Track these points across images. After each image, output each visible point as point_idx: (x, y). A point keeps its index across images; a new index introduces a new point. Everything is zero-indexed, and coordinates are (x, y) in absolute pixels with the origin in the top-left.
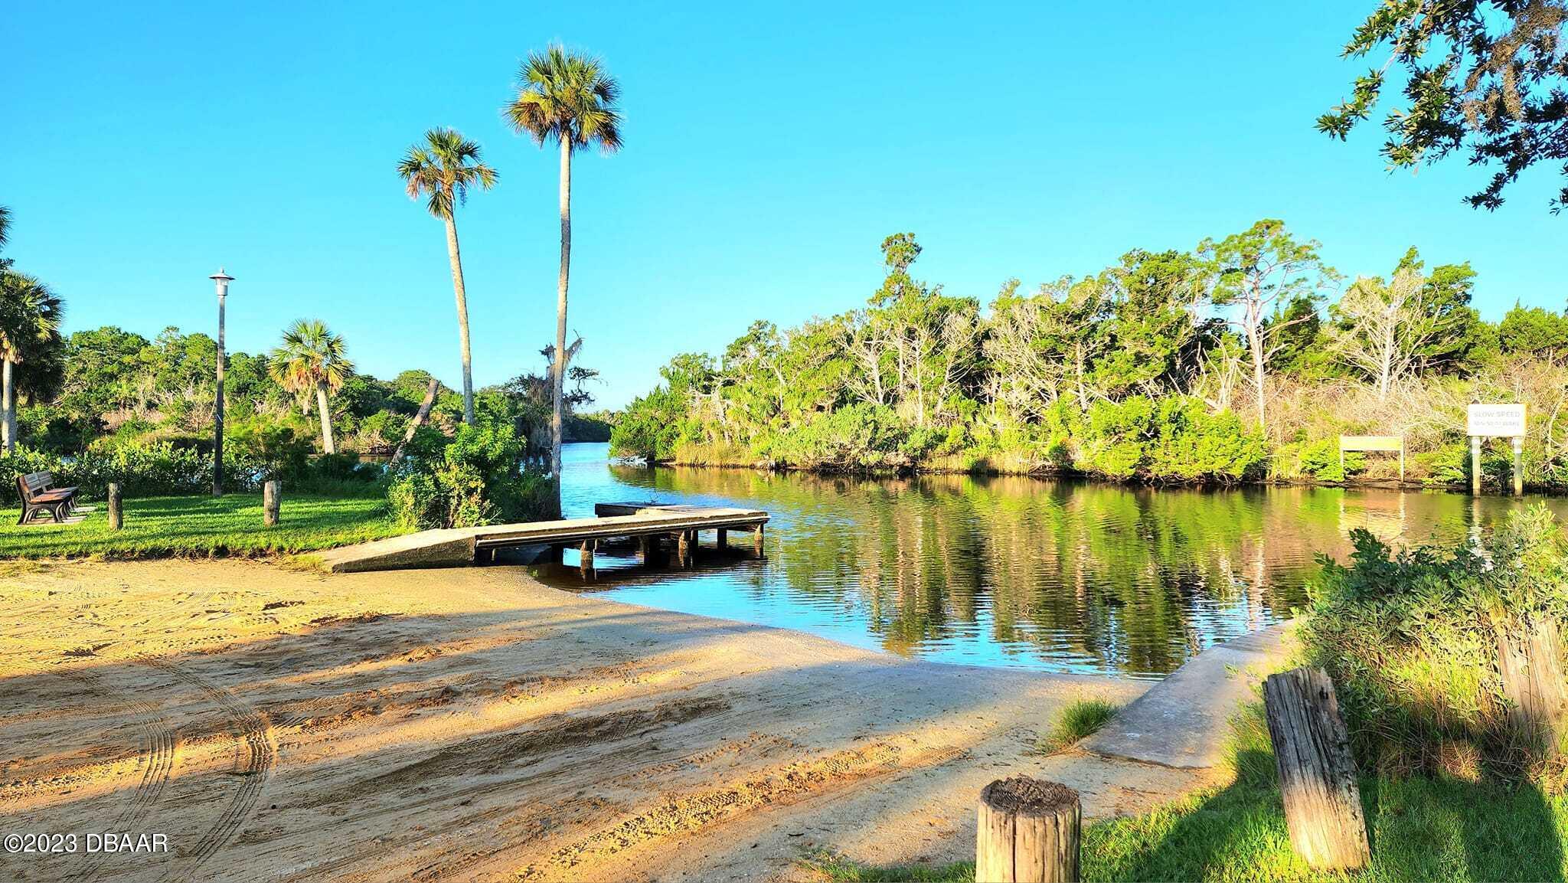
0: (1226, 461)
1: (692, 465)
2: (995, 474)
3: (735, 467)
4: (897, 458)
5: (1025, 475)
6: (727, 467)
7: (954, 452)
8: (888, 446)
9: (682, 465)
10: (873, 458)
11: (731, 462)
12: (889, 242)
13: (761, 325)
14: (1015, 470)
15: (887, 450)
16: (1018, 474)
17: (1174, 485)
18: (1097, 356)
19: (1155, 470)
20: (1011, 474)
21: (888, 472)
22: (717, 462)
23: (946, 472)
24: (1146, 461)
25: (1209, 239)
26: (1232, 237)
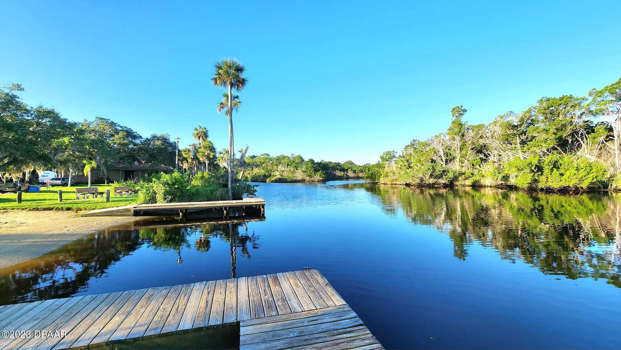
0: (576, 181)
1: (384, 184)
2: (481, 186)
3: (395, 184)
4: (442, 181)
5: (493, 187)
6: (393, 184)
7: (467, 179)
8: (440, 176)
9: (381, 184)
10: (432, 181)
11: (394, 183)
12: (454, 109)
13: (414, 141)
14: (489, 185)
15: (439, 178)
16: (491, 187)
17: (549, 191)
18: (529, 141)
19: (540, 185)
20: (488, 187)
21: (439, 186)
22: (390, 183)
23: (464, 186)
24: (536, 181)
25: (594, 89)
26: (607, 86)
